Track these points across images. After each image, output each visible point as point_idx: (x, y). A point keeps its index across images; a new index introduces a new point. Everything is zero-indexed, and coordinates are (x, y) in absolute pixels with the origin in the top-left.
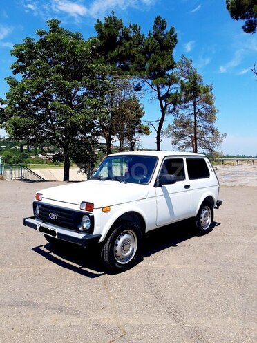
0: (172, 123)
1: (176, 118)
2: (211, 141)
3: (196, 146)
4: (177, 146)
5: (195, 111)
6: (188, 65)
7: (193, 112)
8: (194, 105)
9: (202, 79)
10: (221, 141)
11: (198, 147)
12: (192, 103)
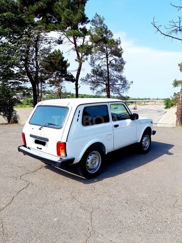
0: (90, 72)
1: (93, 68)
2: (120, 88)
3: (109, 92)
4: (95, 92)
5: (107, 62)
6: (101, 22)
7: (106, 64)
8: (107, 57)
9: (112, 35)
10: (129, 88)
11: (111, 92)
12: (105, 56)
